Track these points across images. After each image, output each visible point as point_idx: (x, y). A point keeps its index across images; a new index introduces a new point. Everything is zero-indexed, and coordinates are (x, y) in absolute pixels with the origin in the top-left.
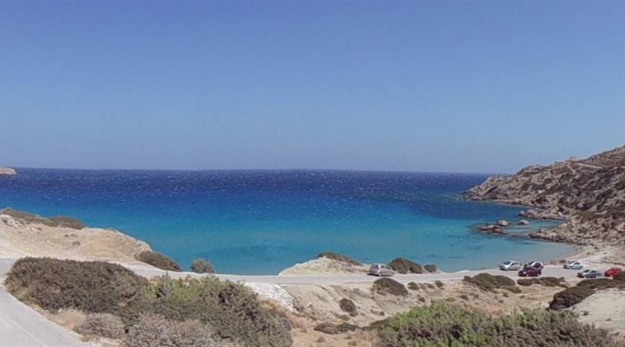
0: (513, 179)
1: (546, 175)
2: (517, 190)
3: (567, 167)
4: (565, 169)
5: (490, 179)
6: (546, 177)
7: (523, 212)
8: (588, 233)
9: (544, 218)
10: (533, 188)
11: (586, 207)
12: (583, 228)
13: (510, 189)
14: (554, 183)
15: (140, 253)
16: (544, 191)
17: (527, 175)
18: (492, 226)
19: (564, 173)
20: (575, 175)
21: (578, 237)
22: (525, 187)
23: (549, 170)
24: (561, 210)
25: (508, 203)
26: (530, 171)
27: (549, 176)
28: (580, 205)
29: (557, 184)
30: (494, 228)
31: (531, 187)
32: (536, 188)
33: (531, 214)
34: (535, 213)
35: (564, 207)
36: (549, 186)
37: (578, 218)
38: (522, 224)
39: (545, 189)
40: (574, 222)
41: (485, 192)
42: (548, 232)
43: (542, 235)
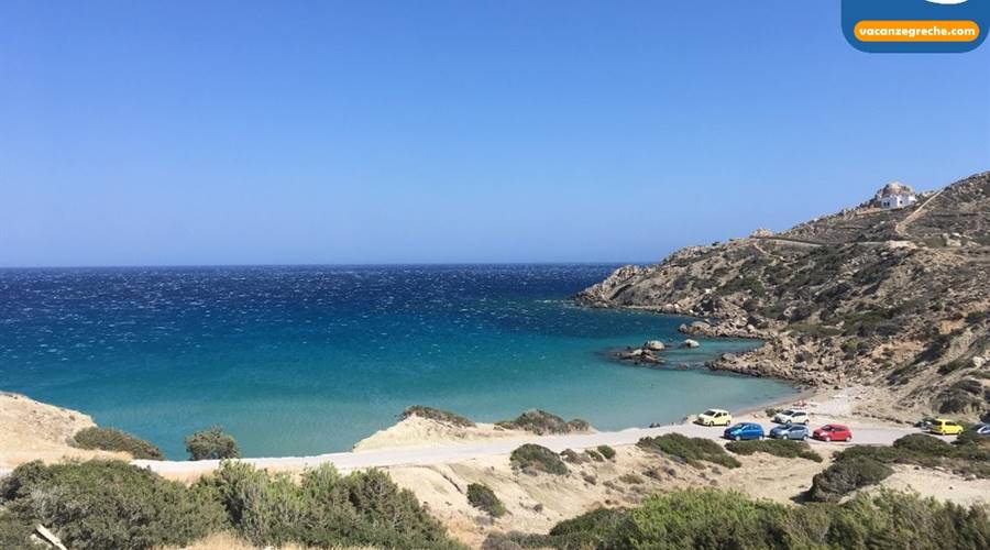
0: (659, 270)
1: (716, 262)
2: (667, 289)
3: (754, 247)
4: (750, 250)
5: (618, 271)
6: (716, 266)
7: (683, 326)
8: (816, 361)
9: (723, 335)
10: (694, 285)
11: (798, 317)
12: (805, 352)
13: (654, 287)
14: (732, 274)
15: (74, 434)
16: (714, 289)
17: (681, 263)
18: (639, 352)
19: (749, 258)
20: (770, 261)
21: (799, 368)
22: (680, 283)
23: (722, 253)
24: (752, 321)
25: (653, 311)
26: (686, 257)
27: (722, 263)
28: (788, 312)
29: (737, 277)
30: (643, 353)
31: (691, 283)
32: (700, 285)
33: (698, 328)
34: (705, 327)
35: (758, 317)
36: (723, 281)
37: (792, 336)
38: (689, 345)
39: (717, 286)
40: (786, 342)
41: (612, 294)
42: (737, 359)
43: (728, 365)
